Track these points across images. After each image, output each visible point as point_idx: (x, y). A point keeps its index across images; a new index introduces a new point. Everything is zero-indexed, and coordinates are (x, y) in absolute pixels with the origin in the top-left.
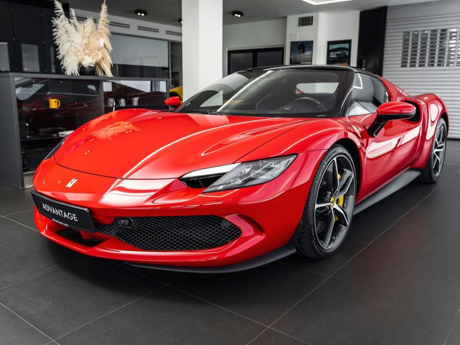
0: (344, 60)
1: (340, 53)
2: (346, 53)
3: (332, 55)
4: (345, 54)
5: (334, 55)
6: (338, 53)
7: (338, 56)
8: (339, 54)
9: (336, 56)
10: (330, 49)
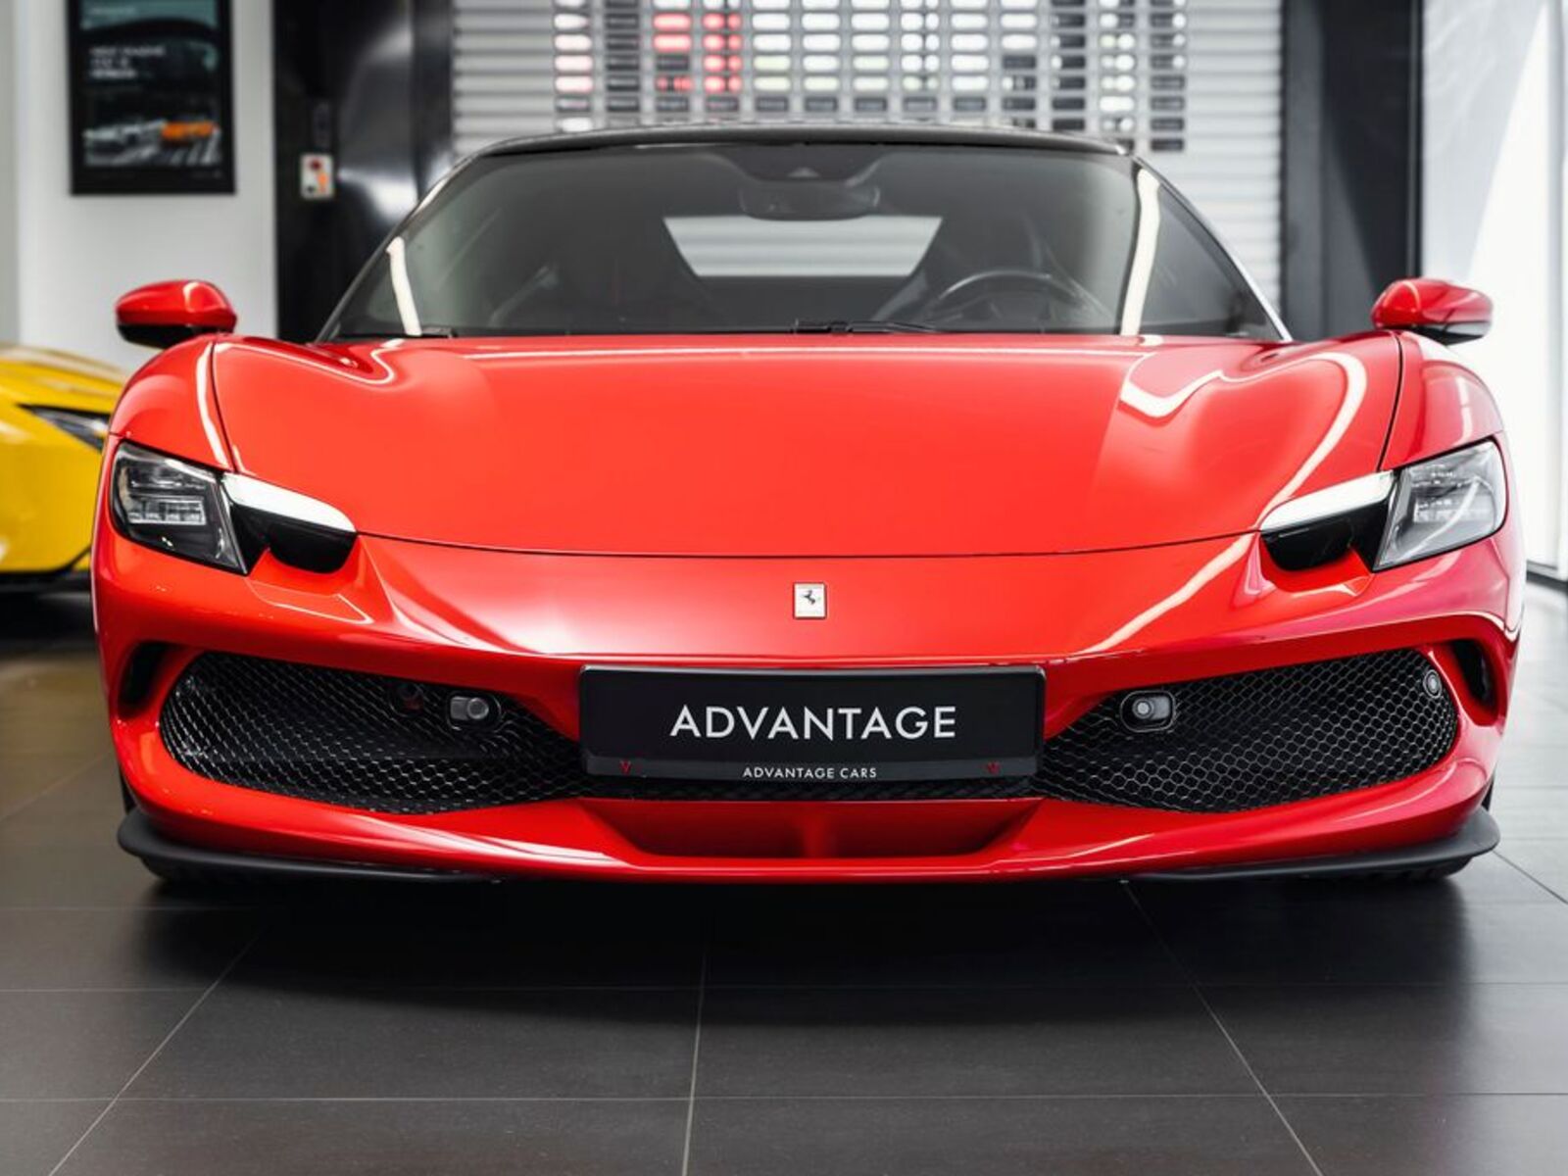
0: (193, 101)
1: (158, 51)
2: (204, 53)
3: (109, 62)
4: (195, 60)
5: (116, 66)
6: (144, 51)
7: (148, 75)
8: (153, 62)
9: (130, 74)
10: (87, 24)
